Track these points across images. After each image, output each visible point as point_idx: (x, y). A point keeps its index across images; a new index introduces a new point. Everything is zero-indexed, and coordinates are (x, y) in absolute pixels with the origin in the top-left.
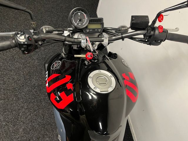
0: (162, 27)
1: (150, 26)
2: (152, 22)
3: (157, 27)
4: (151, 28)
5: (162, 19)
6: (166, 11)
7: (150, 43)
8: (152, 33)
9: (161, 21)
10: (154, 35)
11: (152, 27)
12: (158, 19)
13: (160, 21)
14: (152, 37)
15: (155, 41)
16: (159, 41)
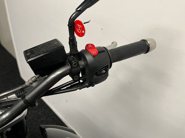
0: (92, 45)
1: (71, 54)
2: (70, 44)
3: (83, 50)
4: (74, 55)
5: (83, 29)
6: (79, 11)
7: (90, 82)
8: (82, 63)
9: (83, 32)
10: (87, 64)
11: (75, 53)
12: (75, 35)
13: (81, 35)
14: (87, 71)
15: (96, 74)
16: (104, 71)
